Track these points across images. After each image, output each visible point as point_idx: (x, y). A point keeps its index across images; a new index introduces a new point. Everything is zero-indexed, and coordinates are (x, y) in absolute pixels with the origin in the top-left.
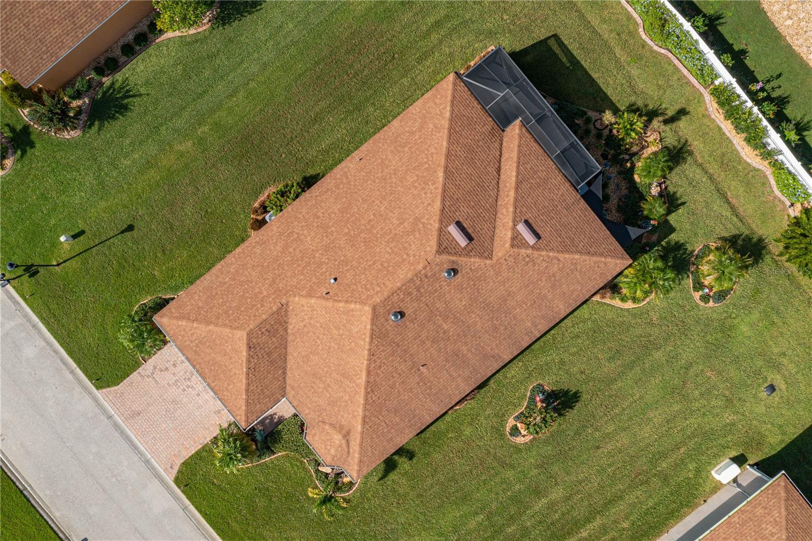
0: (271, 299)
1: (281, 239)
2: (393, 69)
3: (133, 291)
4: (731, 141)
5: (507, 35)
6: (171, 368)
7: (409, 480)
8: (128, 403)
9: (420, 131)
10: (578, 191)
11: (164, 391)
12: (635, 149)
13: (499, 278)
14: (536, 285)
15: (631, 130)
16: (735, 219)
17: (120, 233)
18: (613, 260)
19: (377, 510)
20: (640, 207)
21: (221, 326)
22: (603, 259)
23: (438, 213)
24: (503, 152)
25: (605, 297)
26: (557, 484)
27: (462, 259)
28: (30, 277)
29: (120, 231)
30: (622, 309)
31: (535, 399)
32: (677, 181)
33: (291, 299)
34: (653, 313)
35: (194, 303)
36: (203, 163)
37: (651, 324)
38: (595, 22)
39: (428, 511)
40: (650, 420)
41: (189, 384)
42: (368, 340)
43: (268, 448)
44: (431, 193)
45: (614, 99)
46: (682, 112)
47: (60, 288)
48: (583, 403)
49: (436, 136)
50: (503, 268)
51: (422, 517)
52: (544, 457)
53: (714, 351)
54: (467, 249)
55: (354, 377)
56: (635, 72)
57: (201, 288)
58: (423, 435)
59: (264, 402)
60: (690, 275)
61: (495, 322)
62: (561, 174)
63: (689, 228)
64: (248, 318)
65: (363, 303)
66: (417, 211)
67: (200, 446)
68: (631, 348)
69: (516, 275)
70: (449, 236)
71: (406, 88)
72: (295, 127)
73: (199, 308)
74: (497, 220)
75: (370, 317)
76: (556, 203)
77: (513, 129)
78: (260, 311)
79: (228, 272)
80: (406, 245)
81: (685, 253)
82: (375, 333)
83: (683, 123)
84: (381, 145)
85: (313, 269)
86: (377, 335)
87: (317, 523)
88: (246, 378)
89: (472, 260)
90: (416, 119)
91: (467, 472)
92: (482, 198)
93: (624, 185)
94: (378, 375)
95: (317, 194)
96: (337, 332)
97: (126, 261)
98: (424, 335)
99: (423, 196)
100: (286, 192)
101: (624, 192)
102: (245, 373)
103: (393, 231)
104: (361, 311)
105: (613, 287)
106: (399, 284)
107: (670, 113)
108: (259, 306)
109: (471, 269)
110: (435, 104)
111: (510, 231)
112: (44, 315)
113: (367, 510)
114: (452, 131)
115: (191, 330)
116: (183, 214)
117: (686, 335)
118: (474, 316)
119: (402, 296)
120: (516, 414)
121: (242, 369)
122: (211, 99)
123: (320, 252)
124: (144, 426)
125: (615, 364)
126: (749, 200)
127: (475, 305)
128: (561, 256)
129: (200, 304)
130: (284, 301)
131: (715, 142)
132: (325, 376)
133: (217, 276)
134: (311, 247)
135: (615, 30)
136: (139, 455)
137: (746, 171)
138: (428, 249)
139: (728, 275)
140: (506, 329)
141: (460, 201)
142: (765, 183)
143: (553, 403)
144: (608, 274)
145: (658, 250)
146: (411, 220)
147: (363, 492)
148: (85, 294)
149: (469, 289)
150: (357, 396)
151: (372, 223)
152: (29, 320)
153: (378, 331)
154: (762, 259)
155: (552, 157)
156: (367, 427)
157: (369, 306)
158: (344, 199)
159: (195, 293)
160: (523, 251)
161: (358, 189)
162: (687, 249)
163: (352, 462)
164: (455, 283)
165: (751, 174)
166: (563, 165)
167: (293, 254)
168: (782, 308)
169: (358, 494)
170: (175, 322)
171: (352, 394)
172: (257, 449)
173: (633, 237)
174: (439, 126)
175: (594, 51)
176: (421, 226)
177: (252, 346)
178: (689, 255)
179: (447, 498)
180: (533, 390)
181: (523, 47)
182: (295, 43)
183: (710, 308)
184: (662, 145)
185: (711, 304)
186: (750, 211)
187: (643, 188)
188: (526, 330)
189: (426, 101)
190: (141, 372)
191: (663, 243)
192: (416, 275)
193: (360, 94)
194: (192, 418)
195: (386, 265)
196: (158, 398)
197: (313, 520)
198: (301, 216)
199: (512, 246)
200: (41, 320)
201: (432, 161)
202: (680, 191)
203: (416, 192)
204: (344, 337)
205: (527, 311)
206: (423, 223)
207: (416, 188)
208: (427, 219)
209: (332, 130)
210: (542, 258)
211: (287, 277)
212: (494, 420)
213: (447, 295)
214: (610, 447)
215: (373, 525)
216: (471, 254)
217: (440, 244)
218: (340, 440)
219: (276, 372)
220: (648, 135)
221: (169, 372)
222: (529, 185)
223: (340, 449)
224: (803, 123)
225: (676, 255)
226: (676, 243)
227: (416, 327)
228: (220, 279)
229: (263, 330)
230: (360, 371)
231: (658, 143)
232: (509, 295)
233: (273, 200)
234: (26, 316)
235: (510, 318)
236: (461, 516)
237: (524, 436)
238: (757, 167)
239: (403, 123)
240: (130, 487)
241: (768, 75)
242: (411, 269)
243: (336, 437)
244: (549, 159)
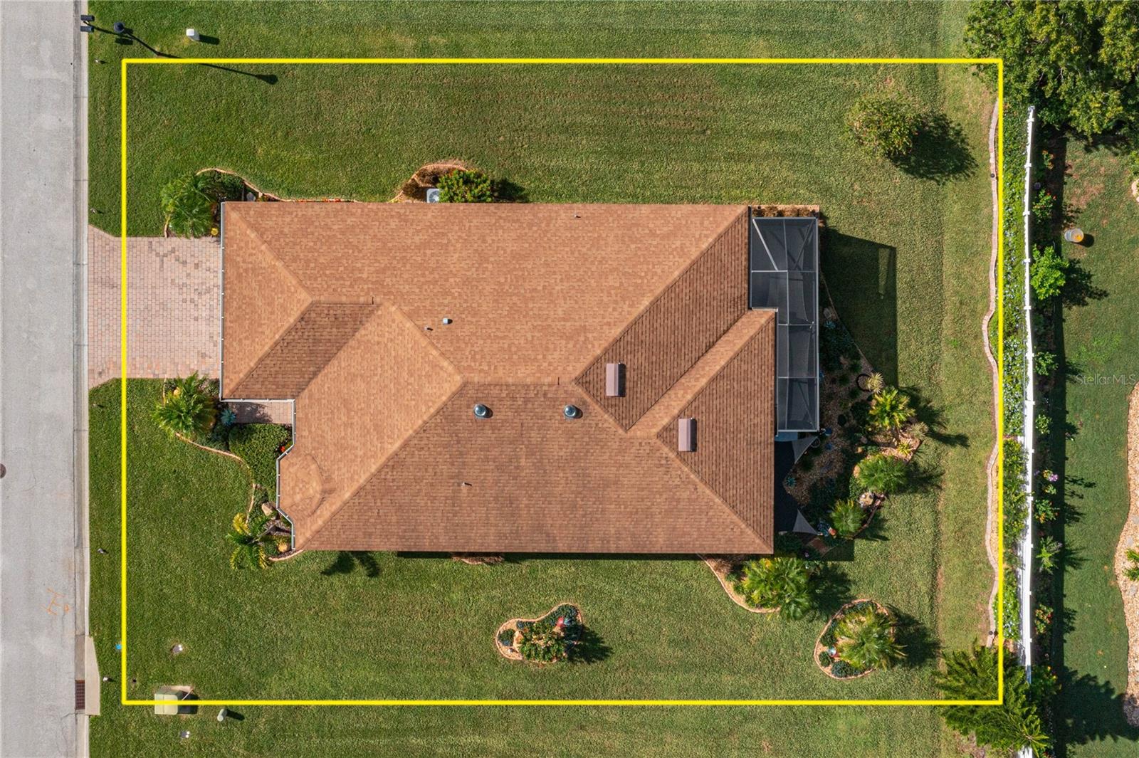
0: (365, 287)
1: (427, 232)
2: (693, 144)
3: (218, 149)
4: (986, 514)
5: (843, 207)
6: (190, 267)
7: (349, 597)
8: (111, 265)
9: (662, 239)
10: (775, 434)
11: (161, 285)
12: (880, 438)
13: (618, 458)
14: (652, 496)
15: (888, 415)
16: (927, 599)
17: (256, 76)
18: (753, 536)
19: (288, 603)
20: (833, 504)
21: (290, 271)
22: (743, 526)
23: (611, 340)
24: (730, 331)
25: (720, 571)
26: (506, 731)
27: (597, 407)
28: (117, 41)
29: (257, 73)
30: (728, 598)
31: (557, 619)
32: (896, 509)
33: (387, 304)
34: (759, 629)
35: (280, 223)
36: (409, 75)
37: (746, 640)
38: (948, 269)
39: (343, 648)
40: (662, 741)
41: (196, 299)
42: (432, 410)
43: (225, 439)
44: (620, 314)
45: (901, 367)
46: (962, 440)
47: (141, 80)
48: (605, 667)
49: (674, 257)
50: (632, 451)
51: (330, 650)
52: (515, 691)
53: (790, 723)
54: (610, 401)
55: (386, 437)
56: (947, 357)
57: (300, 214)
58: (405, 561)
59: (269, 386)
60: (831, 621)
61: (578, 499)
62: (773, 402)
63: (870, 569)
64: (325, 286)
65: (458, 369)
66: (591, 320)
67: (151, 377)
68: (704, 649)
69: (640, 468)
70: (603, 372)
71: (692, 175)
72: (539, 119)
73: (282, 232)
74: (666, 395)
75: (454, 389)
76: (742, 428)
77: (761, 316)
78: (344, 290)
79: (344, 221)
80: (551, 346)
81: (843, 593)
82: (445, 410)
83: (953, 452)
84: (611, 219)
85: (435, 291)
86: (446, 414)
87: (211, 564)
88: (271, 346)
89: (606, 416)
90: (669, 222)
91: (419, 640)
92: (668, 361)
93: (838, 466)
94: (413, 455)
95: (503, 215)
96: (406, 377)
97: (237, 111)
98: (493, 453)
99: (610, 310)
100: (473, 182)
101: (833, 475)
102: (274, 340)
103: (550, 320)
104: (450, 375)
105: (736, 565)
106: (510, 380)
107: (951, 430)
108: (348, 283)
109: (597, 425)
110: (702, 224)
111: (670, 418)
112: (99, 95)
113: (278, 593)
114: (695, 267)
115: (254, 249)
116: (342, 112)
117: (774, 683)
118: (561, 475)
119: (505, 395)
120: (524, 620)
121: (275, 334)
122: (473, 14)
123: (458, 280)
124: (107, 305)
125: (674, 652)
126: (957, 592)
127: (572, 464)
128: (701, 487)
129: (286, 230)
130: (378, 300)
131: (971, 500)
132: (356, 413)
133: (328, 215)
134: (452, 266)
135: (961, 296)
136: (75, 331)
137: (977, 559)
138: (570, 368)
139: (865, 649)
140: (584, 516)
141: (644, 346)
142: (988, 586)
143: (573, 639)
144: (737, 546)
145: (818, 566)
146: (577, 324)
147: (290, 569)
148: (162, 109)
149: (578, 443)
150: (373, 460)
151: (534, 294)
152: (77, 86)
153: (450, 410)
154: (920, 667)
155: (778, 377)
156: (357, 501)
157: (462, 378)
158: (526, 245)
159: (290, 213)
160: (665, 450)
161: (550, 247)
162: (849, 590)
163: (309, 524)
164: (569, 426)
165: (981, 565)
166: (782, 394)
167: (427, 259)
168: (899, 736)
169: (282, 568)
170: (244, 226)
171: (369, 454)
172: (213, 430)
173: (797, 528)
174: (686, 250)
175: (921, 298)
176: (582, 339)
177: (306, 319)
178: (847, 598)
179: (375, 651)
180: (562, 609)
181: (848, 234)
182: (612, 30)
183: (823, 673)
184: (913, 457)
185: (828, 670)
186: (949, 605)
187: (854, 487)
188: (604, 534)
189: (695, 212)
190: (154, 243)
191: (829, 563)
192: (536, 386)
193: (637, 140)
194: (169, 338)
195: (514, 349)
196: (150, 287)
197: (209, 557)
198: (468, 225)
199: (659, 435)
200: (90, 97)
201: (648, 282)
202: (892, 522)
203: (605, 299)
204: (410, 387)
205: (621, 516)
206: (586, 339)
207: (609, 294)
208: (594, 337)
209: (575, 155)
210: (679, 472)
211: (401, 277)
212: (495, 607)
213: (551, 432)
214: (595, 737)
215: (270, 615)
216: (610, 409)
217: (585, 373)
218: (316, 492)
219: (307, 365)
220: (905, 435)
221: (185, 269)
222: (729, 387)
223: (308, 501)
224: (1075, 556)
225: (832, 586)
226: (844, 575)
227: (493, 439)
228: (328, 221)
229: (331, 312)
230: (398, 437)
231: (909, 452)
232: (616, 483)
233: (451, 180)
234: (77, 79)
235: (598, 508)
236: (373, 683)
237: (513, 650)
238: (992, 563)
239: (652, 216)
240: (35, 358)
241: (1078, 474)
242: (537, 375)
243: (314, 484)
244: (773, 377)
